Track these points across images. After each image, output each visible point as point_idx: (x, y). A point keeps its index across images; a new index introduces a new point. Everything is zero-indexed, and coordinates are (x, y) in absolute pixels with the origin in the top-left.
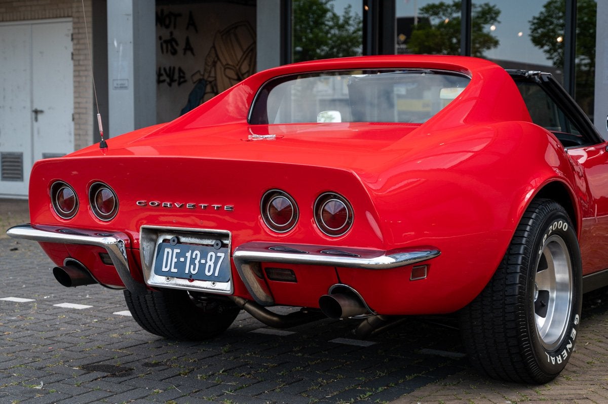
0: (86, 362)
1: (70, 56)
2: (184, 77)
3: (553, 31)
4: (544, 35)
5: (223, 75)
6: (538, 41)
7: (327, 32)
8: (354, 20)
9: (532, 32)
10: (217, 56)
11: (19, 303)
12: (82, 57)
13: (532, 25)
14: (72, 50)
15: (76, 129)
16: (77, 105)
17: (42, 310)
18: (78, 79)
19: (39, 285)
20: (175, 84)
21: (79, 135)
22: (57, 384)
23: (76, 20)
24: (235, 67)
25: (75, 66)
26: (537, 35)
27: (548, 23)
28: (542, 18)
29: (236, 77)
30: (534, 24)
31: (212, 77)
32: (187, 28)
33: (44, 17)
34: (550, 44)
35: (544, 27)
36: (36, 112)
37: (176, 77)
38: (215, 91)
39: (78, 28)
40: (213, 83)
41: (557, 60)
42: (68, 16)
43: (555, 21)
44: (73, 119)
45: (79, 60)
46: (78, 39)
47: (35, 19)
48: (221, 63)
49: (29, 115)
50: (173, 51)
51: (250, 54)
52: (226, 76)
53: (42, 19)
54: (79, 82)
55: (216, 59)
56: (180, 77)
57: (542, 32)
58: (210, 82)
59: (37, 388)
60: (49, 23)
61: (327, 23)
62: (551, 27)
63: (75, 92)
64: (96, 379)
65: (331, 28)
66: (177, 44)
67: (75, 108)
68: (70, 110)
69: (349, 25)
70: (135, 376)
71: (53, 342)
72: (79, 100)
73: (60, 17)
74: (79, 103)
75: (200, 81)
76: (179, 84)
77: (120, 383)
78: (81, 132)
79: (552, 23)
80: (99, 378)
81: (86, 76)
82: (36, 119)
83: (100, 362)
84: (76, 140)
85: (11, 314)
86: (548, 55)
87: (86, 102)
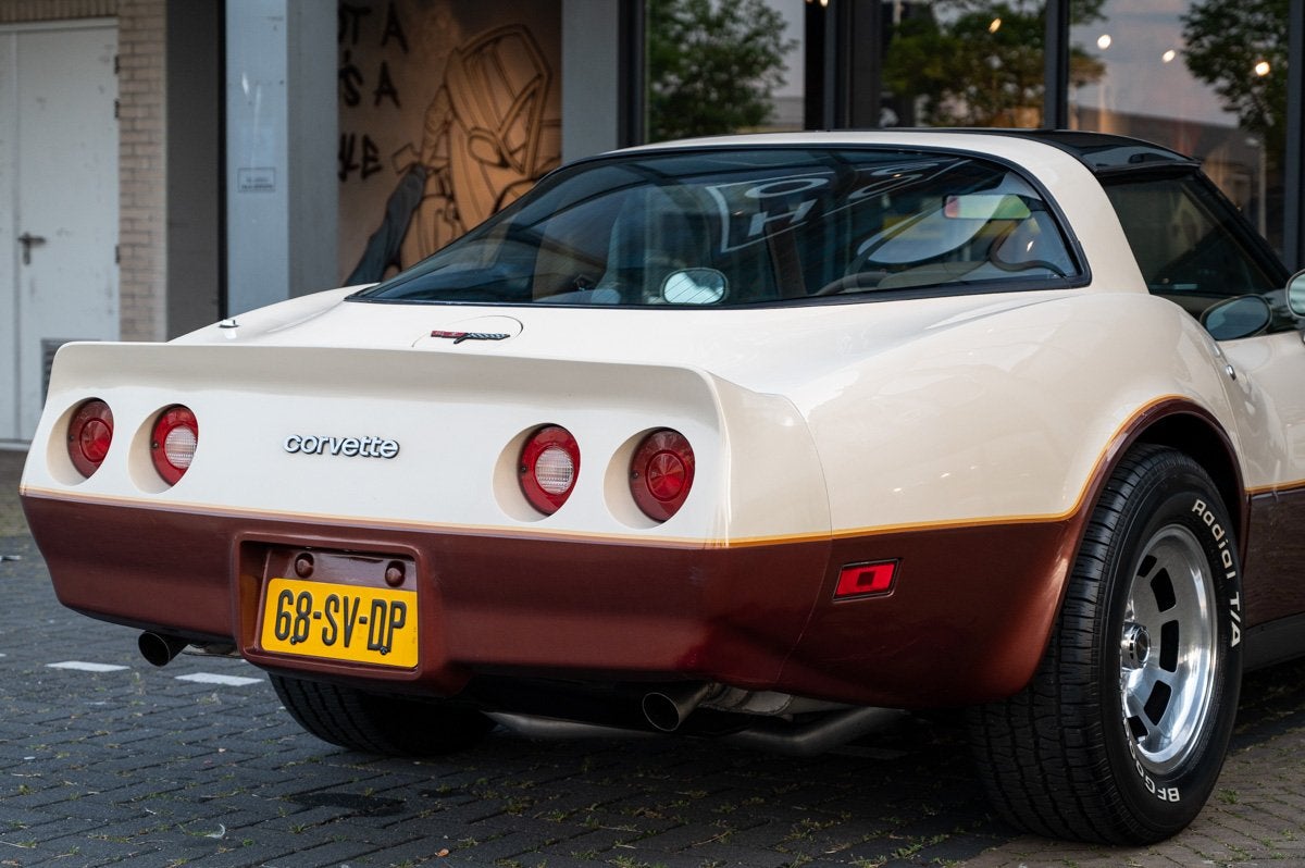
0: (296, 788)
1: (112, 109)
2: (375, 159)
3: (1239, 40)
4: (1217, 50)
5: (467, 153)
6: (1201, 66)
7: (679, 39)
8: (747, 9)
9: (1189, 44)
10: (453, 108)
11: (98, 673)
12: (140, 113)
13: (1188, 27)
14: (115, 95)
15: (124, 282)
16: (128, 226)
17: (155, 688)
18: (129, 164)
19: (123, 637)
20: (355, 176)
21: (133, 296)
22: (250, 828)
23: (127, 24)
24: (493, 134)
25: (123, 132)
26: (1200, 51)
27: (1226, 22)
28: (1213, 9)
29: (495, 159)
30: (1193, 24)
31: (441, 159)
32: (384, 43)
33: (48, 16)
34: (1232, 75)
35: (1216, 33)
36: (28, 241)
37: (358, 158)
38: (448, 191)
39: (133, 44)
40: (442, 173)
41: (1249, 113)
42: (108, 15)
43: (1243, 16)
44: (118, 259)
45: (133, 120)
46: (133, 69)
47: (27, 21)
48: (463, 126)
49: (8, 248)
50: (350, 97)
51: (529, 104)
52: (475, 157)
53: (44, 20)
54: (132, 171)
55: (450, 117)
56: (366, 159)
57: (1212, 43)
58: (437, 171)
59: (214, 836)
60: (62, 30)
61: (680, 16)
62: (1234, 31)
63: (123, 195)
64: (330, 821)
65: (688, 27)
66: (360, 81)
67: (123, 232)
68: (110, 236)
69: (735, 20)
70: (412, 815)
71: (208, 751)
72: (133, 213)
73: (89, 17)
74: (132, 220)
75: (413, 168)
76: (365, 174)
77: (384, 827)
78: (137, 290)
79: (1235, 21)
80: (336, 818)
81: (149, 157)
82: (27, 259)
83: (325, 788)
84: (124, 308)
85: (92, 696)
86: (1226, 101)
87: (151, 219)
